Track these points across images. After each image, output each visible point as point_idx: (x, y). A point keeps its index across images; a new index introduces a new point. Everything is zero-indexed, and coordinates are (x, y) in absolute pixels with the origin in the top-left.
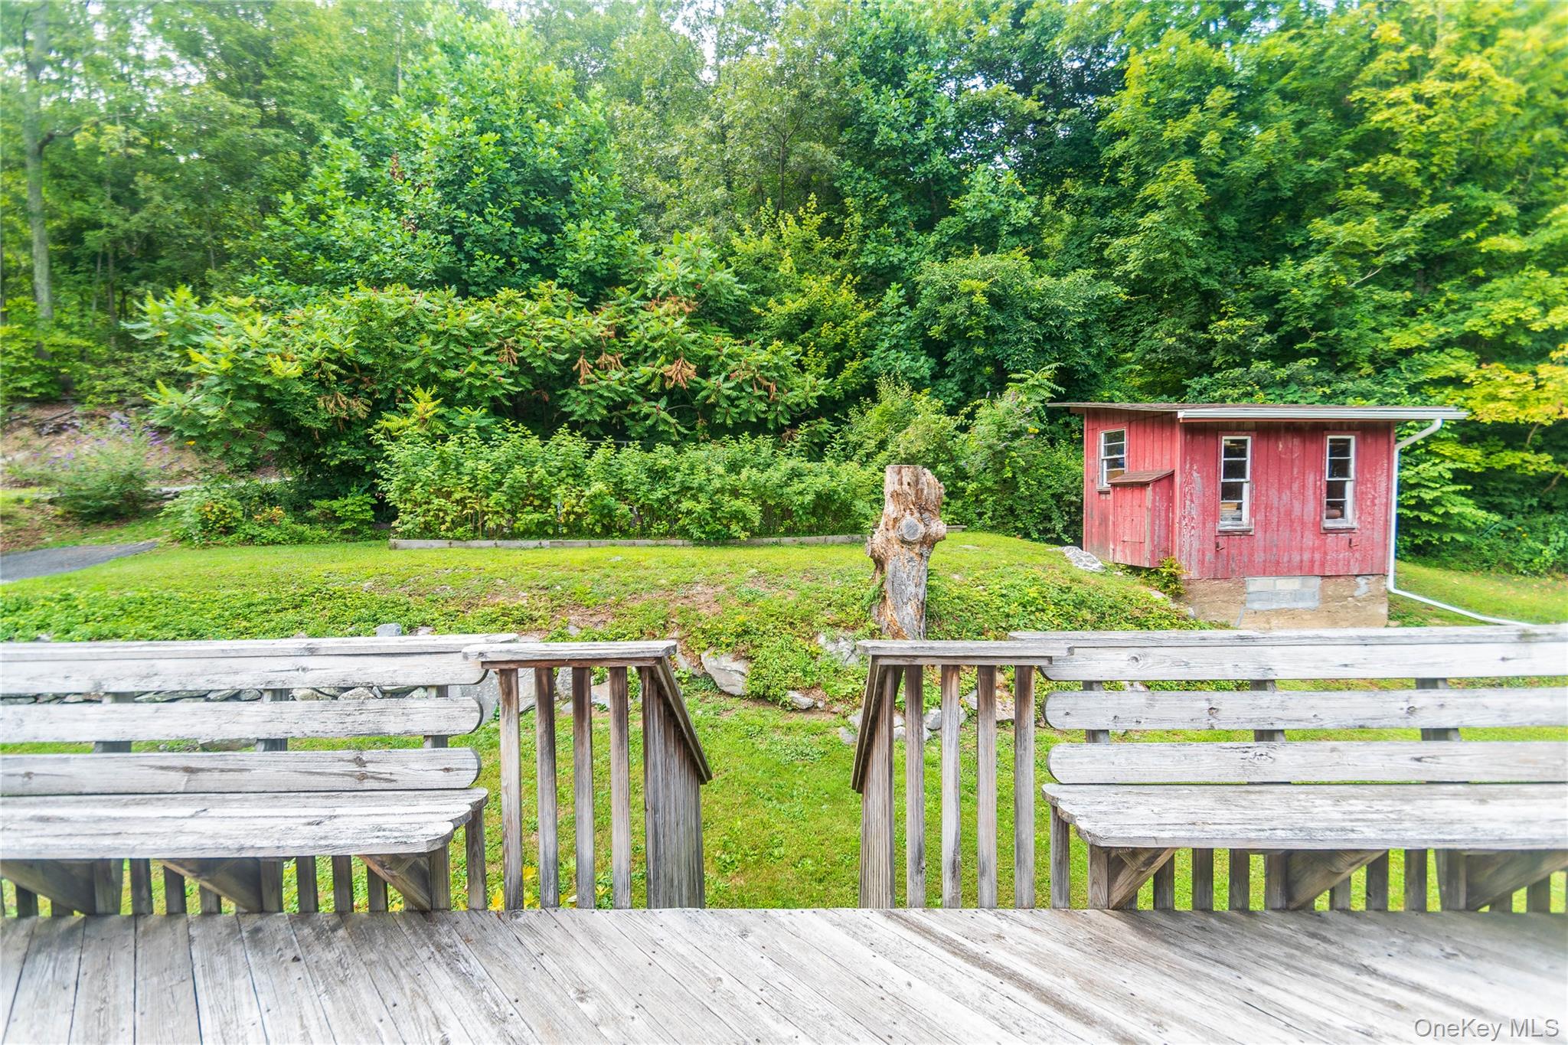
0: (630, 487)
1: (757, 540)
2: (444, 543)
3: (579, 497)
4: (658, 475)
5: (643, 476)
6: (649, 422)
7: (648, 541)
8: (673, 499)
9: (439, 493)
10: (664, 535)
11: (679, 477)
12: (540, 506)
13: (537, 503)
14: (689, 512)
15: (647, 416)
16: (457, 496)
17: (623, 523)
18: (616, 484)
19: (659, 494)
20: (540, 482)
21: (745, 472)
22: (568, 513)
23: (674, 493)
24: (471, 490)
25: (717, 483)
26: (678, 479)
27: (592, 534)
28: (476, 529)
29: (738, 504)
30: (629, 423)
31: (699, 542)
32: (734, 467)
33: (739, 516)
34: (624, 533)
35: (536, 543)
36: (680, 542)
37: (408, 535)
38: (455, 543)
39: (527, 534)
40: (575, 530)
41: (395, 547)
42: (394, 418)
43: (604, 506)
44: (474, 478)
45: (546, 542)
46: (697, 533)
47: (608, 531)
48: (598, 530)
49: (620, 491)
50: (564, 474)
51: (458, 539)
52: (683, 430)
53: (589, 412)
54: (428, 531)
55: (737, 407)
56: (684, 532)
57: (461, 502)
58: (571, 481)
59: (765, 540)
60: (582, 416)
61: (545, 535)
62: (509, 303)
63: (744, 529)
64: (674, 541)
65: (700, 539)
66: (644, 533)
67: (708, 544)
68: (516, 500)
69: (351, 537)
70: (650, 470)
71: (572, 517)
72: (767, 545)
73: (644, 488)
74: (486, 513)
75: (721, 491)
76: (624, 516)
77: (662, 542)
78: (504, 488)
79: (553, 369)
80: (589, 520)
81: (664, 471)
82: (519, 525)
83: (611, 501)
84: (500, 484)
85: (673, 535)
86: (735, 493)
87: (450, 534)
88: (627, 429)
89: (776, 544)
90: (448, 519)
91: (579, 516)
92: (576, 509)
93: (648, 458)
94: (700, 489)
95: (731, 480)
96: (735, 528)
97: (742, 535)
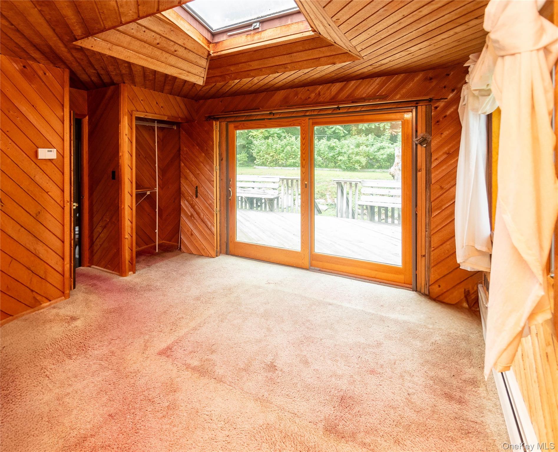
0: (322, 152)
1: (366, 170)
2: (268, 167)
4: (332, 148)
5: (327, 149)
7: (328, 169)
8: (336, 156)
9: (266, 153)
10: (334, 167)
11: (338, 149)
12: (295, 158)
13: (293, 157)
14: (341, 160)
16: (271, 154)
17: (320, 163)
18: (318, 151)
19: (331, 154)
20: (295, 151)
21: (361, 147)
23: (337, 154)
24: (275, 153)
25: (350, 151)
26: (338, 150)
28: (276, 164)
29: (358, 158)
31: (344, 170)
32: (358, 146)
33: (358, 162)
35: (293, 168)
36: (338, 170)
37: (258, 165)
38: (270, 167)
39: (290, 166)
41: (255, 168)
42: (254, 132)
44: (276, 150)
46: (343, 167)
51: (271, 166)
52: (345, 132)
54: (263, 164)
56: (340, 167)
57: (272, 156)
59: (369, 170)
61: (296, 166)
63: (359, 166)
64: (336, 169)
65: (344, 169)
66: (327, 167)
67: (348, 171)
68: (287, 156)
69: (242, 165)
70: (329, 147)
72: (370, 172)
73: (327, 152)
74: (279, 160)
75: (353, 153)
76: (320, 161)
77: (332, 169)
78: (284, 152)
81: (333, 147)
82: (288, 163)
84: (283, 151)
85: (336, 167)
86: (357, 154)
87: (269, 165)
89: (374, 171)
90: (269, 161)
93: (329, 143)
94: (345, 153)
95: (357, 150)
96: (357, 166)
97: (359, 168)
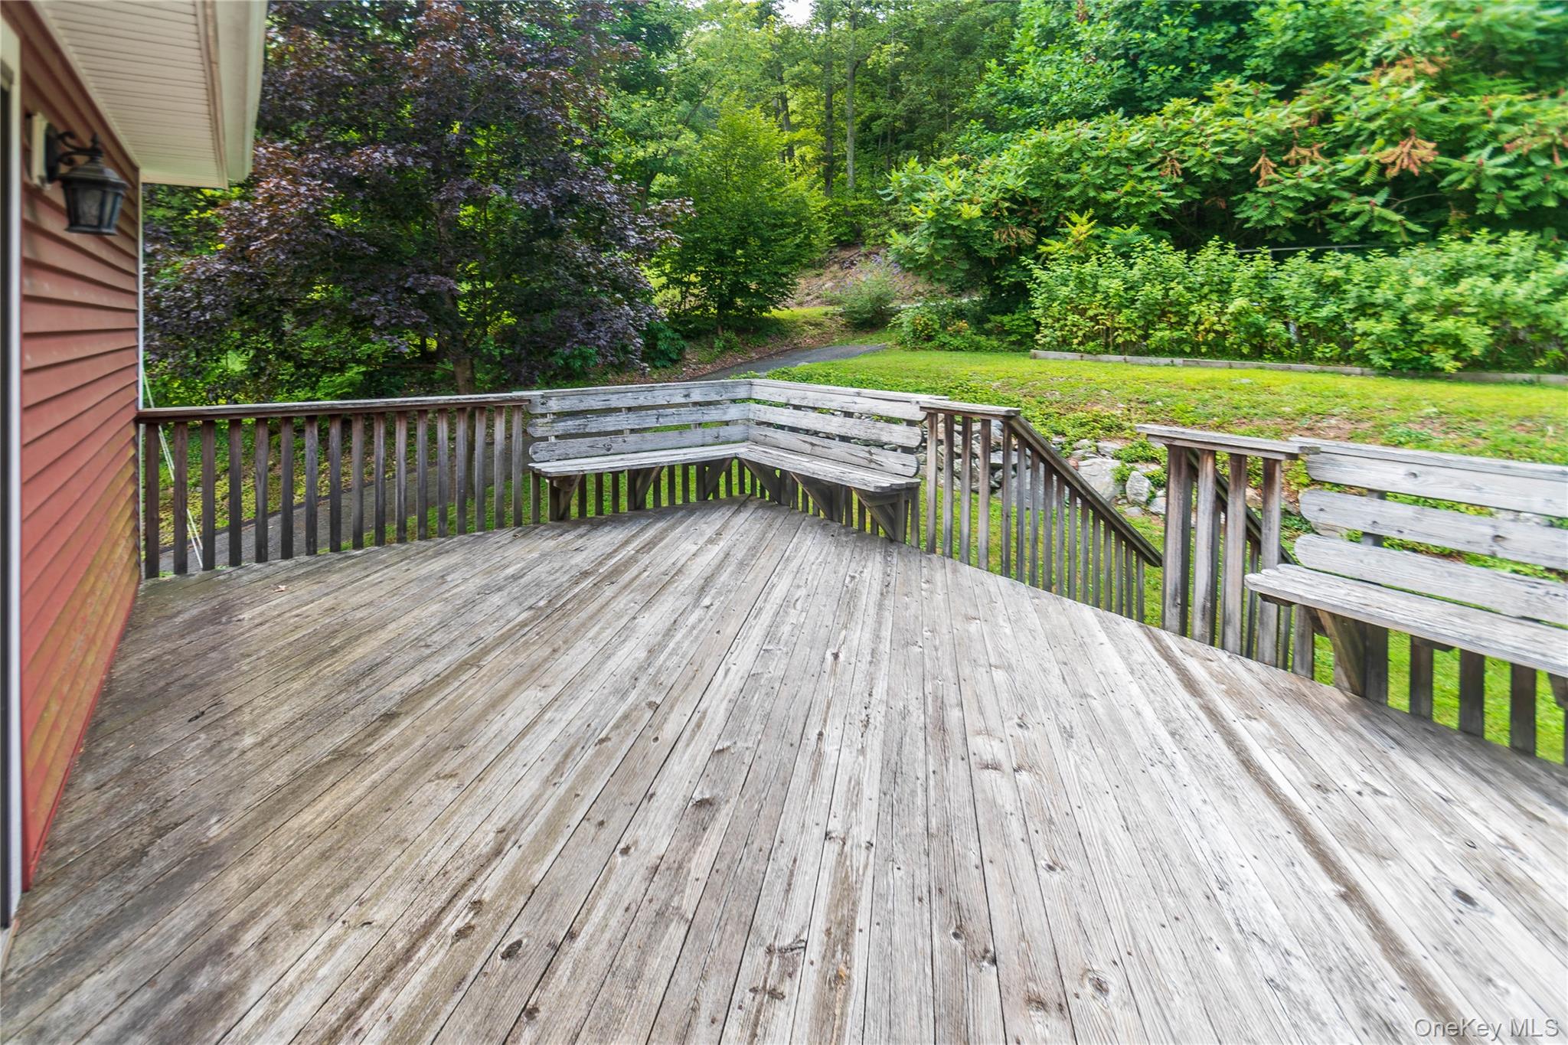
0: (1289, 302)
2: (1077, 355)
3: (1221, 314)
4: (1332, 289)
5: (1308, 292)
6: (1356, 223)
7: (1308, 366)
8: (1347, 317)
9: (1076, 310)
10: (1337, 360)
11: (1353, 292)
12: (1178, 323)
13: (1172, 320)
14: (1365, 334)
15: (1356, 215)
16: (1091, 313)
17: (1277, 344)
18: (1270, 300)
19: (1324, 312)
20: (1177, 299)
21: (1468, 283)
22: (1207, 331)
23: (1351, 311)
24: (1105, 307)
25: (1410, 300)
26: (1353, 294)
27: (1238, 355)
28: (1107, 345)
29: (1448, 324)
30: (1331, 224)
31: (1383, 372)
32: (1453, 276)
33: (1449, 341)
34: (1278, 355)
35: (1168, 360)
36: (1358, 370)
37: (1047, 347)
38: (1086, 356)
39: (1157, 351)
40: (1217, 348)
41: (1035, 357)
42: (1052, 242)
43: (1253, 324)
44: (1107, 297)
45: (1178, 360)
46: (1378, 359)
47: (1258, 353)
48: (1245, 350)
49: (1277, 308)
50: (1206, 289)
51: (1089, 353)
52: (1417, 228)
53: (1270, 216)
54: (1064, 344)
55: (1517, 188)
56: (1363, 359)
57: (1093, 318)
58: (1213, 297)
60: (1259, 221)
61: (1181, 353)
62: (1177, 114)
63: (1456, 358)
64: (1348, 369)
65: (1383, 368)
66: (1307, 356)
67: (1401, 376)
68: (1150, 318)
69: (1015, 347)
70: (1318, 282)
71: (1211, 336)
72: (1512, 383)
73: (1307, 304)
74: (1117, 329)
75: (1422, 307)
76: (1276, 336)
77: (1330, 368)
78: (1138, 305)
79: (1224, 175)
80: (1232, 339)
81: (1337, 284)
82: (1152, 342)
83: (1261, 319)
84: (1133, 301)
85: (1348, 361)
86: (1450, 308)
87: (1081, 348)
88: (1329, 232)
89: (1531, 383)
90: (1080, 333)
91: (1220, 335)
92: (1218, 327)
93: (1318, 269)
94: (1387, 305)
95: (1443, 294)
96: (1443, 359)
97: (1450, 366)
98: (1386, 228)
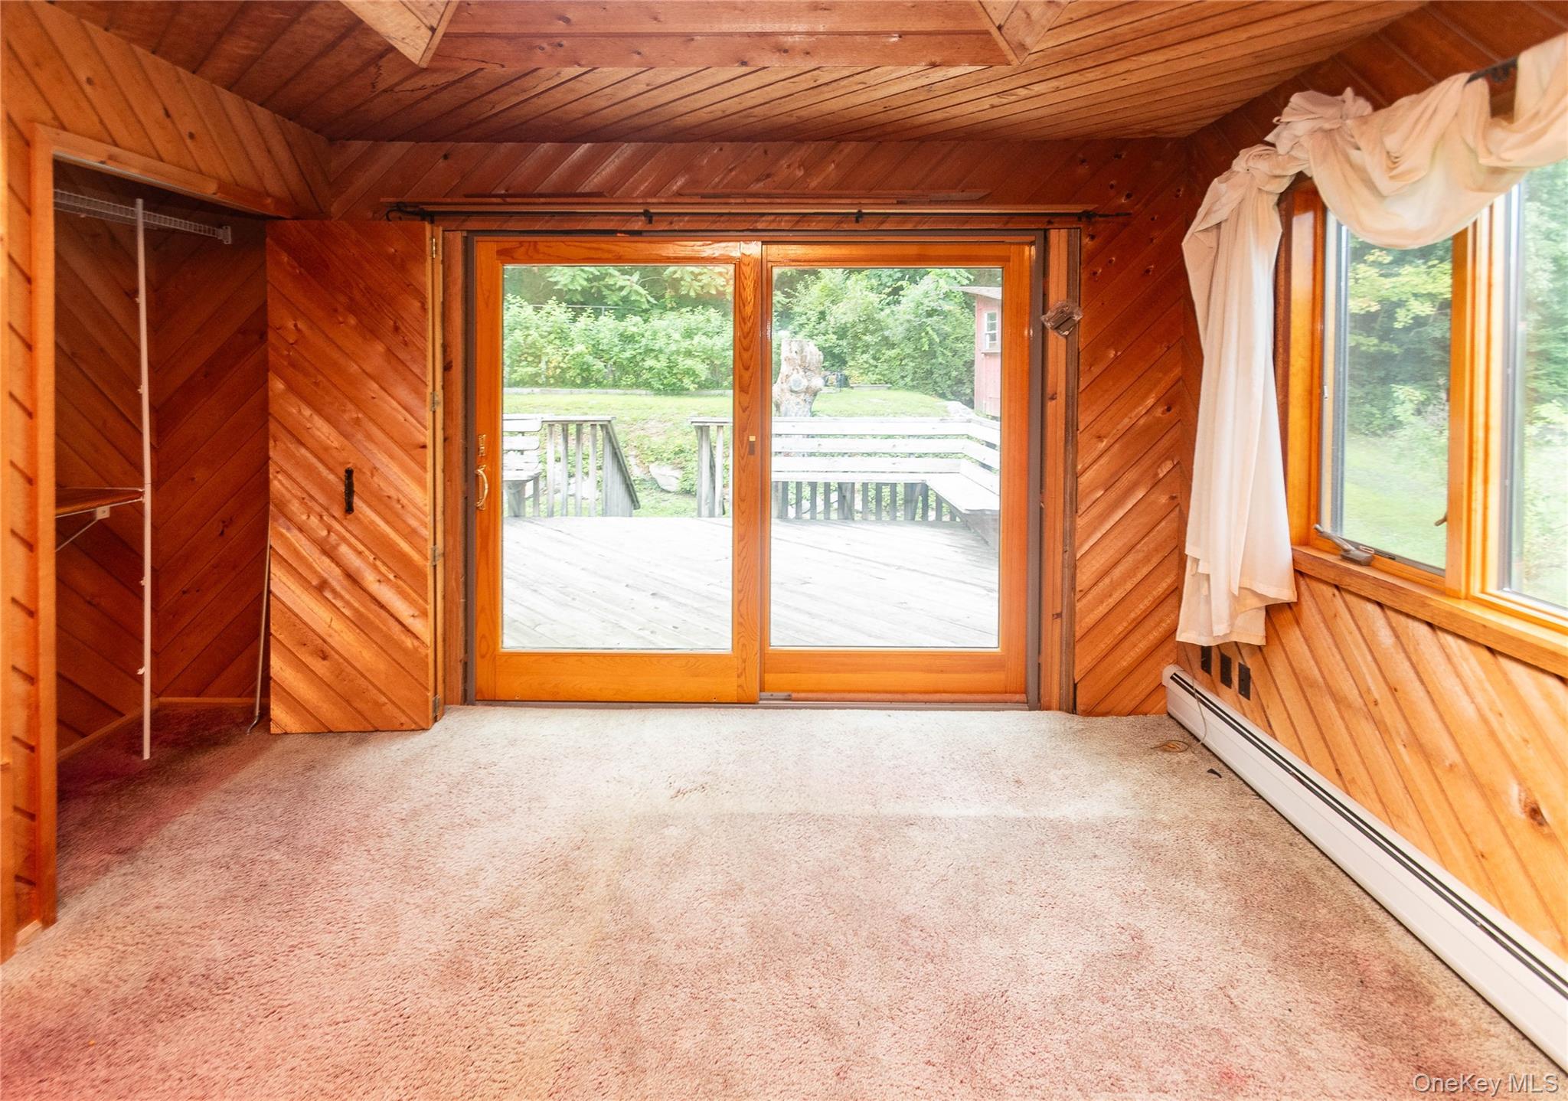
0: (605, 348)
1: (705, 392)
3: (565, 355)
4: (627, 339)
5: (616, 340)
6: (624, 293)
7: (618, 391)
8: (638, 358)
10: (631, 386)
11: (644, 341)
12: (533, 362)
13: (530, 359)
14: (651, 369)
15: (622, 288)
17: (599, 376)
18: (594, 346)
19: (628, 354)
20: (534, 343)
21: (696, 339)
22: (555, 368)
23: (640, 354)
25: (673, 347)
26: (643, 343)
27: (574, 385)
29: (689, 363)
30: (606, 292)
31: (658, 392)
32: (689, 334)
33: (690, 372)
34: (599, 384)
35: (529, 390)
36: (644, 392)
39: (522, 383)
40: (561, 380)
43: (584, 363)
45: (537, 390)
46: (657, 385)
47: (586, 383)
48: (579, 382)
49: (598, 352)
50: (552, 336)
52: (652, 300)
53: (572, 281)
56: (647, 385)
58: (557, 342)
59: (713, 392)
60: (565, 285)
61: (537, 384)
63: (693, 382)
64: (638, 391)
65: (659, 389)
66: (615, 385)
67: (666, 394)
70: (621, 335)
71: (558, 371)
72: (714, 396)
73: (616, 349)
75: (678, 352)
76: (599, 371)
77: (629, 392)
80: (571, 373)
81: (633, 336)
83: (590, 359)
85: (638, 386)
86: (689, 354)
88: (604, 297)
89: (721, 395)
91: (563, 371)
92: (562, 365)
93: (621, 326)
94: (661, 351)
95: (686, 344)
96: (687, 382)
97: (692, 387)
98: (638, 298)
